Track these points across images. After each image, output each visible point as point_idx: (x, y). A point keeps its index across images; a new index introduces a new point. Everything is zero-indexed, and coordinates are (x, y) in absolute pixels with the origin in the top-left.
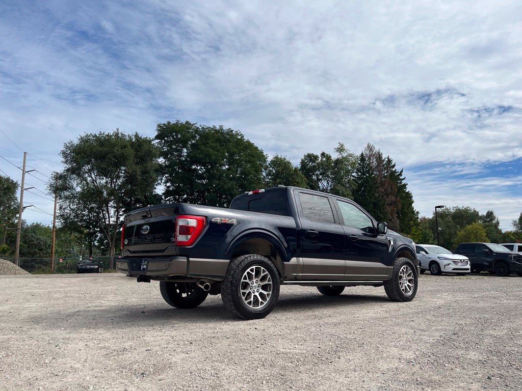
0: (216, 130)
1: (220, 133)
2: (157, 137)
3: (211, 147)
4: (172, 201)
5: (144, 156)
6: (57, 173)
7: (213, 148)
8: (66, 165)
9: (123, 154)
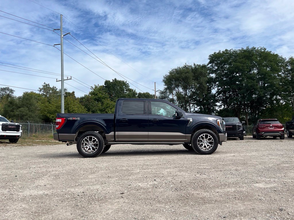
0: (244, 50)
1: (247, 51)
2: (210, 63)
3: (239, 62)
4: (222, 97)
5: (198, 75)
6: (161, 91)
7: (241, 63)
8: (164, 86)
9: (186, 76)
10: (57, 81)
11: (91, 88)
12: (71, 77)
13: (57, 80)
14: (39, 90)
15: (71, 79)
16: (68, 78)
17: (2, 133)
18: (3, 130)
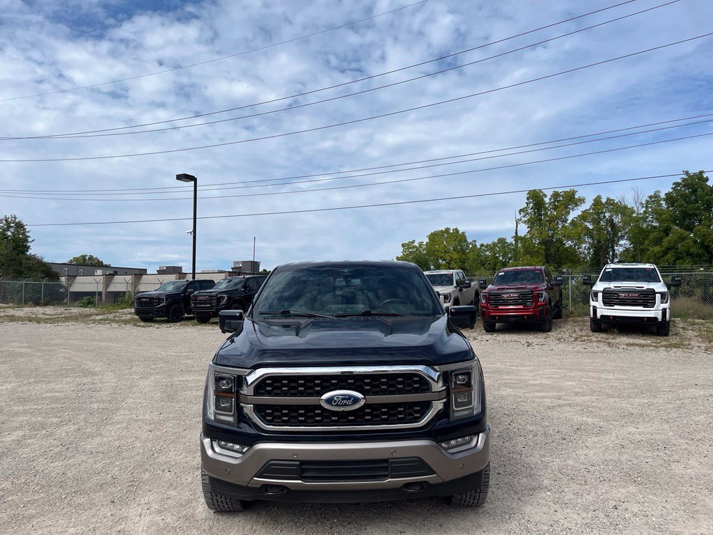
17: (603, 311)
18: (605, 303)
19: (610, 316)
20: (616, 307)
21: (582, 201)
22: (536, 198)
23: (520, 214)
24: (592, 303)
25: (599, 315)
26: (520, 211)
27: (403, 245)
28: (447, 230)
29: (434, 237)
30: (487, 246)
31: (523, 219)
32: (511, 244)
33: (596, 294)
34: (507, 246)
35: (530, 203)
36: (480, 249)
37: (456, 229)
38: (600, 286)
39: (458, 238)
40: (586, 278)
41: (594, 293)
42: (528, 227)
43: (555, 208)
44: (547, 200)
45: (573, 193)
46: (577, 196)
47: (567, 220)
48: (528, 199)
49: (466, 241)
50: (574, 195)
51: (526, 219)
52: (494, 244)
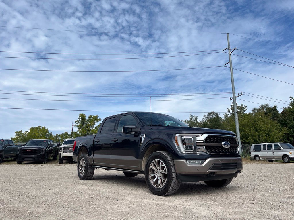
10: (230, 100)
11: (290, 98)
12: (242, 93)
13: (230, 98)
14: (228, 111)
15: (242, 95)
16: (239, 94)
17: (64, 155)
18: (64, 152)
19: (65, 157)
20: (68, 153)
21: (100, 120)
22: (82, 117)
23: (75, 123)
24: (60, 152)
25: (62, 157)
26: (76, 122)
27: (16, 133)
28: (40, 127)
29: (32, 130)
30: (60, 135)
31: (77, 125)
32: (70, 135)
33: (61, 149)
34: (69, 136)
35: (80, 119)
36: (56, 136)
37: (44, 127)
38: (63, 146)
39: (44, 131)
40: (58, 143)
41: (60, 148)
42: (78, 128)
43: (90, 122)
44: (87, 118)
45: (97, 116)
46: (98, 118)
47: (94, 127)
48: (79, 117)
49: (48, 132)
50: (97, 117)
51: (78, 125)
52: (63, 134)
